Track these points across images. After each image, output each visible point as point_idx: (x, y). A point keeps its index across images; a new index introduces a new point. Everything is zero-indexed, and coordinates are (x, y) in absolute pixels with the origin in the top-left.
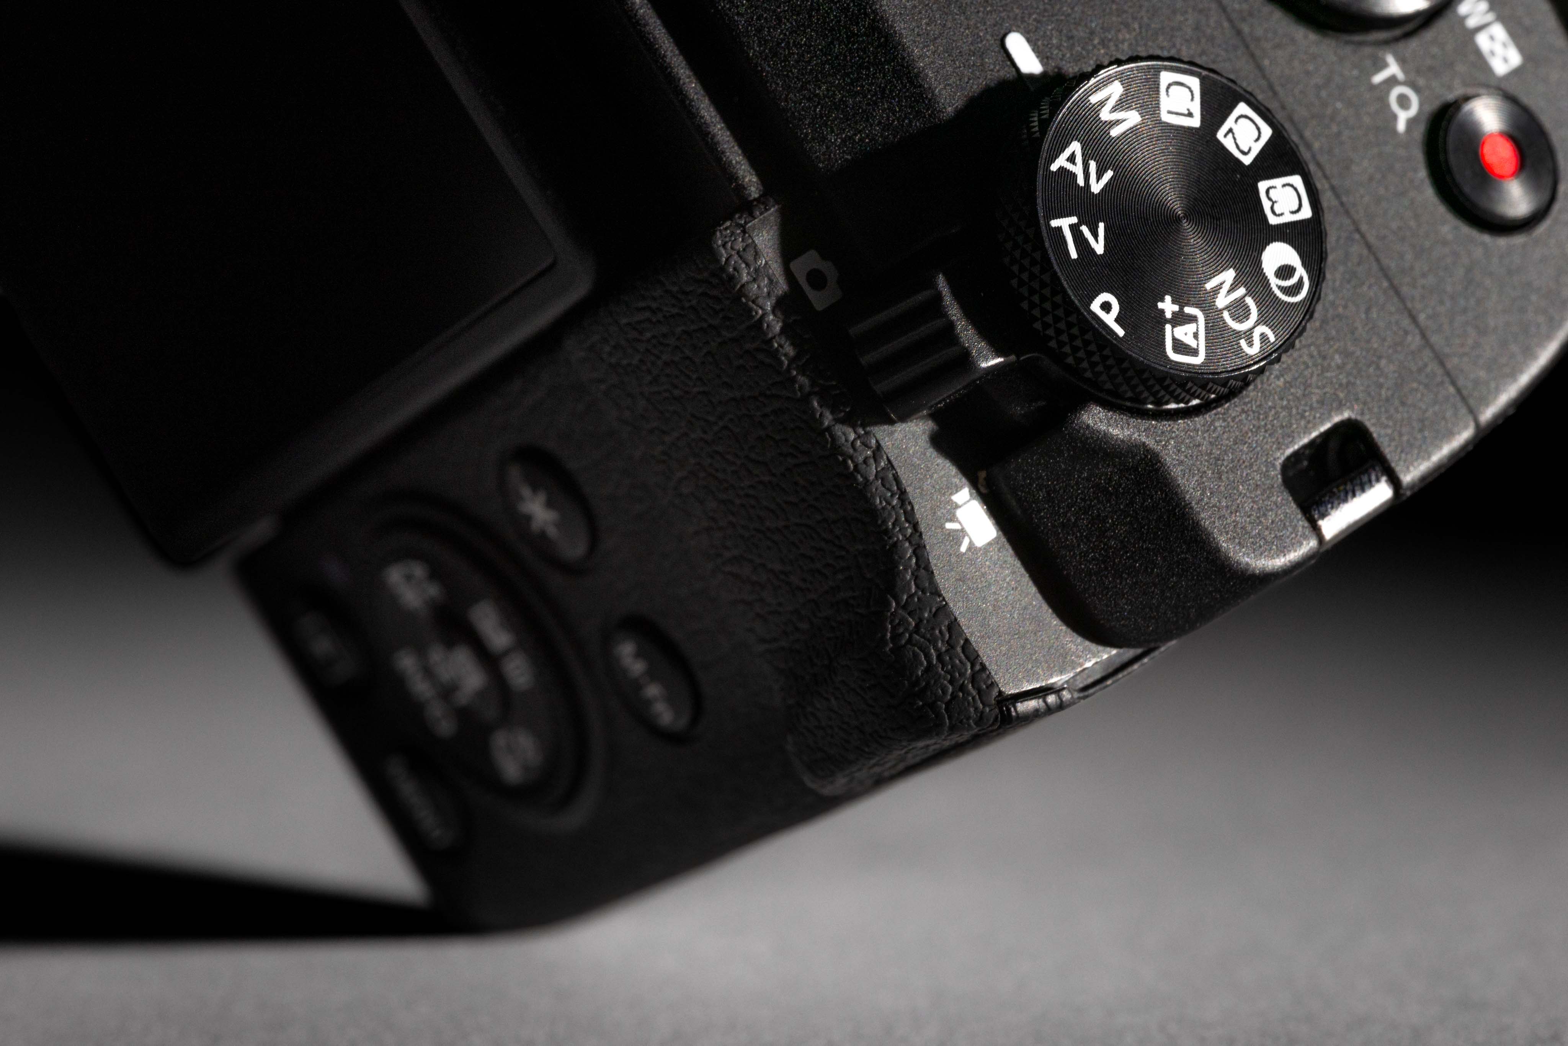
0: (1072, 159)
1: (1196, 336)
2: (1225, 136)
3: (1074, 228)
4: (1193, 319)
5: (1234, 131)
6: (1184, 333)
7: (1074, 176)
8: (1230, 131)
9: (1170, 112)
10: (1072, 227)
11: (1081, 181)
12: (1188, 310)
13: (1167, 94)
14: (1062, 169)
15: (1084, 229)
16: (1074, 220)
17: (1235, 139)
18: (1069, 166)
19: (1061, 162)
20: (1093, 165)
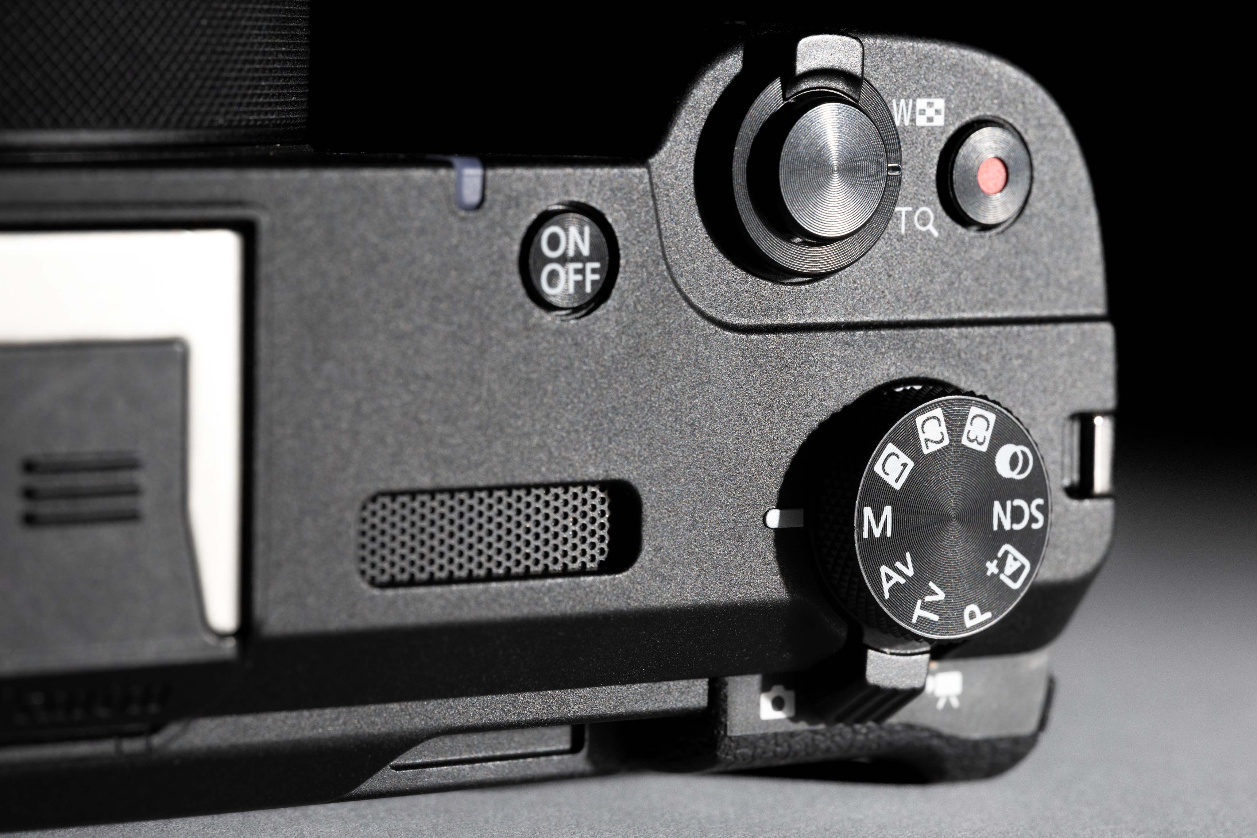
0: (889, 578)
1: (1015, 559)
2: (927, 447)
3: (924, 607)
4: (1006, 553)
5: (928, 438)
6: (1011, 567)
7: (897, 583)
8: (927, 440)
9: (897, 480)
10: (922, 608)
11: (902, 581)
12: (1000, 554)
13: (887, 474)
14: (891, 590)
15: (928, 599)
16: (919, 602)
17: (932, 441)
18: (892, 583)
19: (886, 586)
20: (898, 564)
